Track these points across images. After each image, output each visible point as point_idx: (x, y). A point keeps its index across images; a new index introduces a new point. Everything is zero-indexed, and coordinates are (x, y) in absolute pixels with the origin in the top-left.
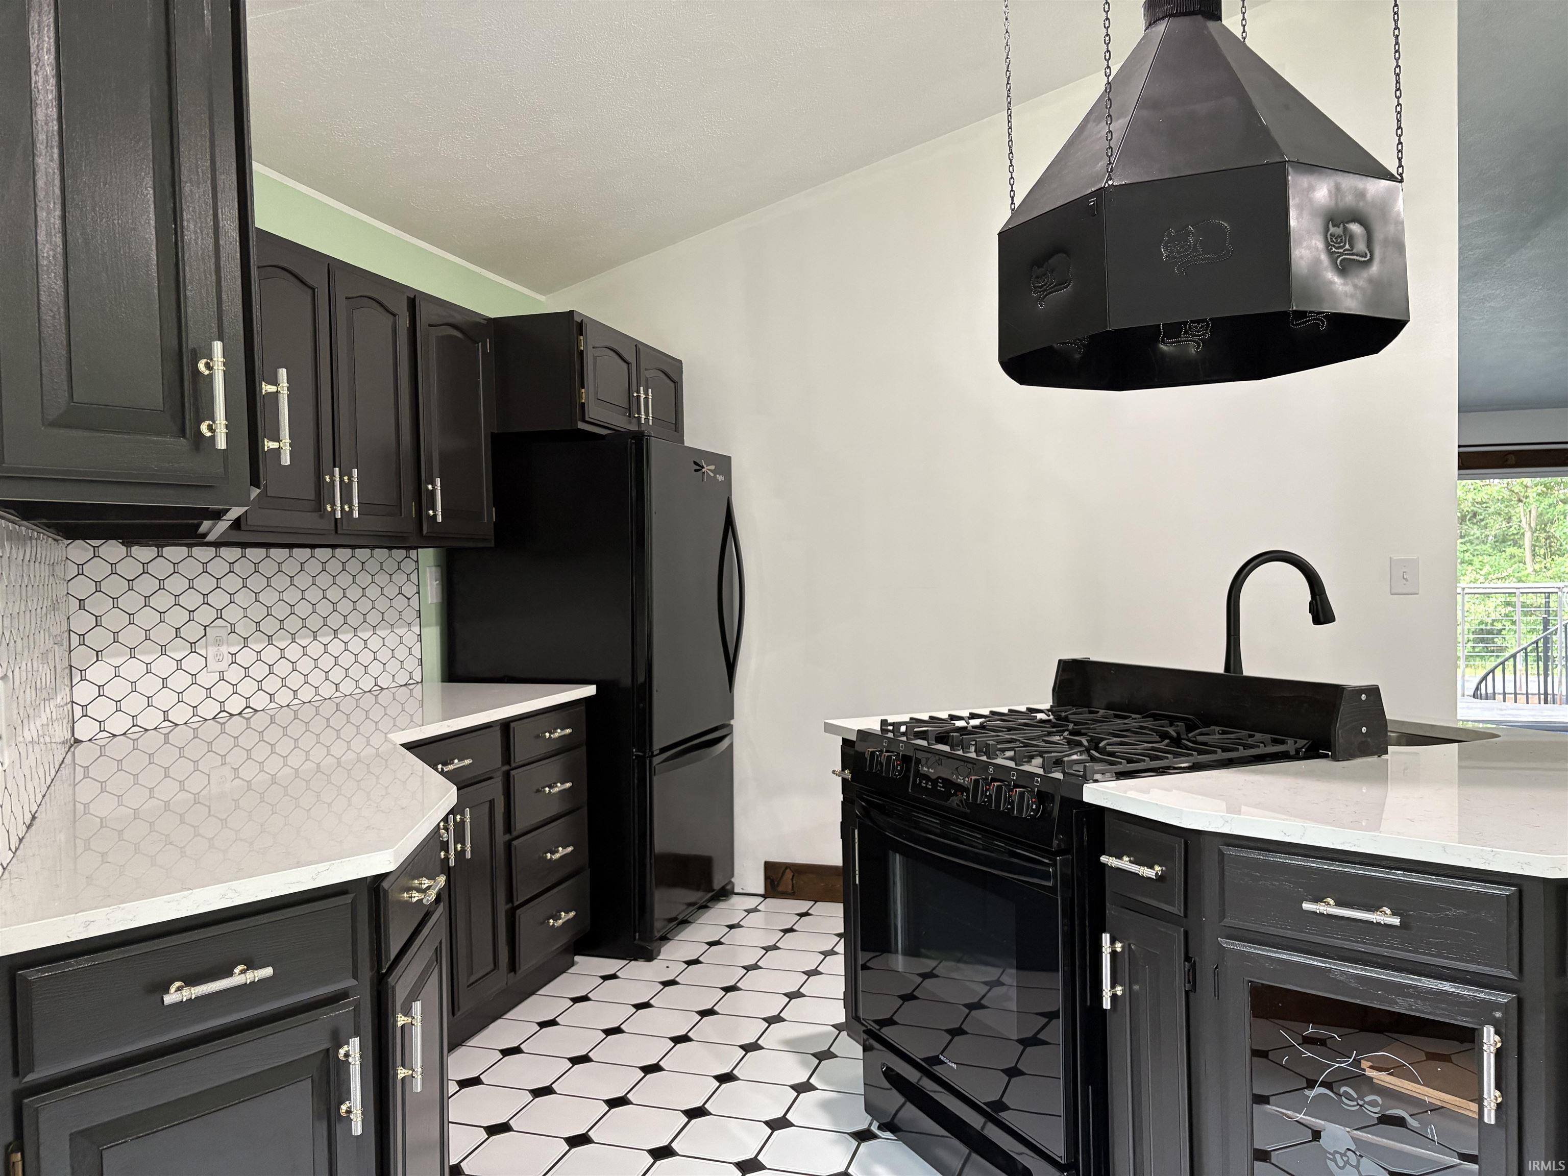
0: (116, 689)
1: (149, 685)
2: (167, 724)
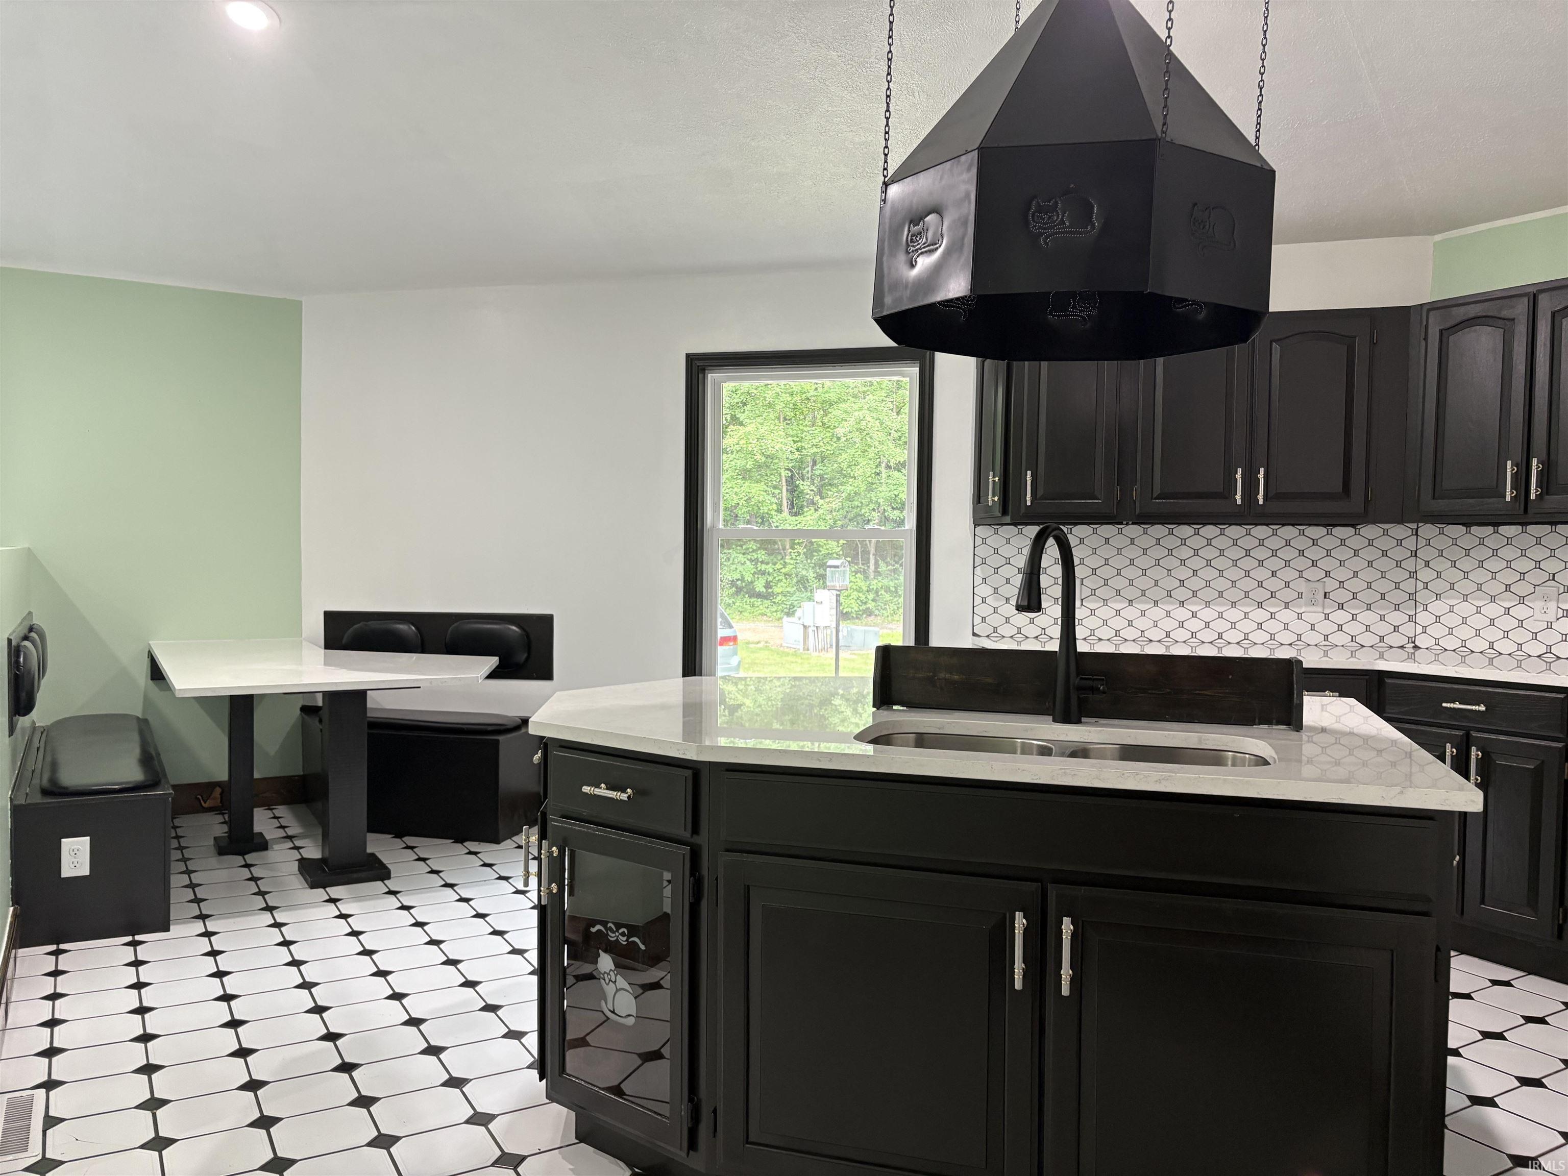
0: (1451, 620)
1: (1478, 621)
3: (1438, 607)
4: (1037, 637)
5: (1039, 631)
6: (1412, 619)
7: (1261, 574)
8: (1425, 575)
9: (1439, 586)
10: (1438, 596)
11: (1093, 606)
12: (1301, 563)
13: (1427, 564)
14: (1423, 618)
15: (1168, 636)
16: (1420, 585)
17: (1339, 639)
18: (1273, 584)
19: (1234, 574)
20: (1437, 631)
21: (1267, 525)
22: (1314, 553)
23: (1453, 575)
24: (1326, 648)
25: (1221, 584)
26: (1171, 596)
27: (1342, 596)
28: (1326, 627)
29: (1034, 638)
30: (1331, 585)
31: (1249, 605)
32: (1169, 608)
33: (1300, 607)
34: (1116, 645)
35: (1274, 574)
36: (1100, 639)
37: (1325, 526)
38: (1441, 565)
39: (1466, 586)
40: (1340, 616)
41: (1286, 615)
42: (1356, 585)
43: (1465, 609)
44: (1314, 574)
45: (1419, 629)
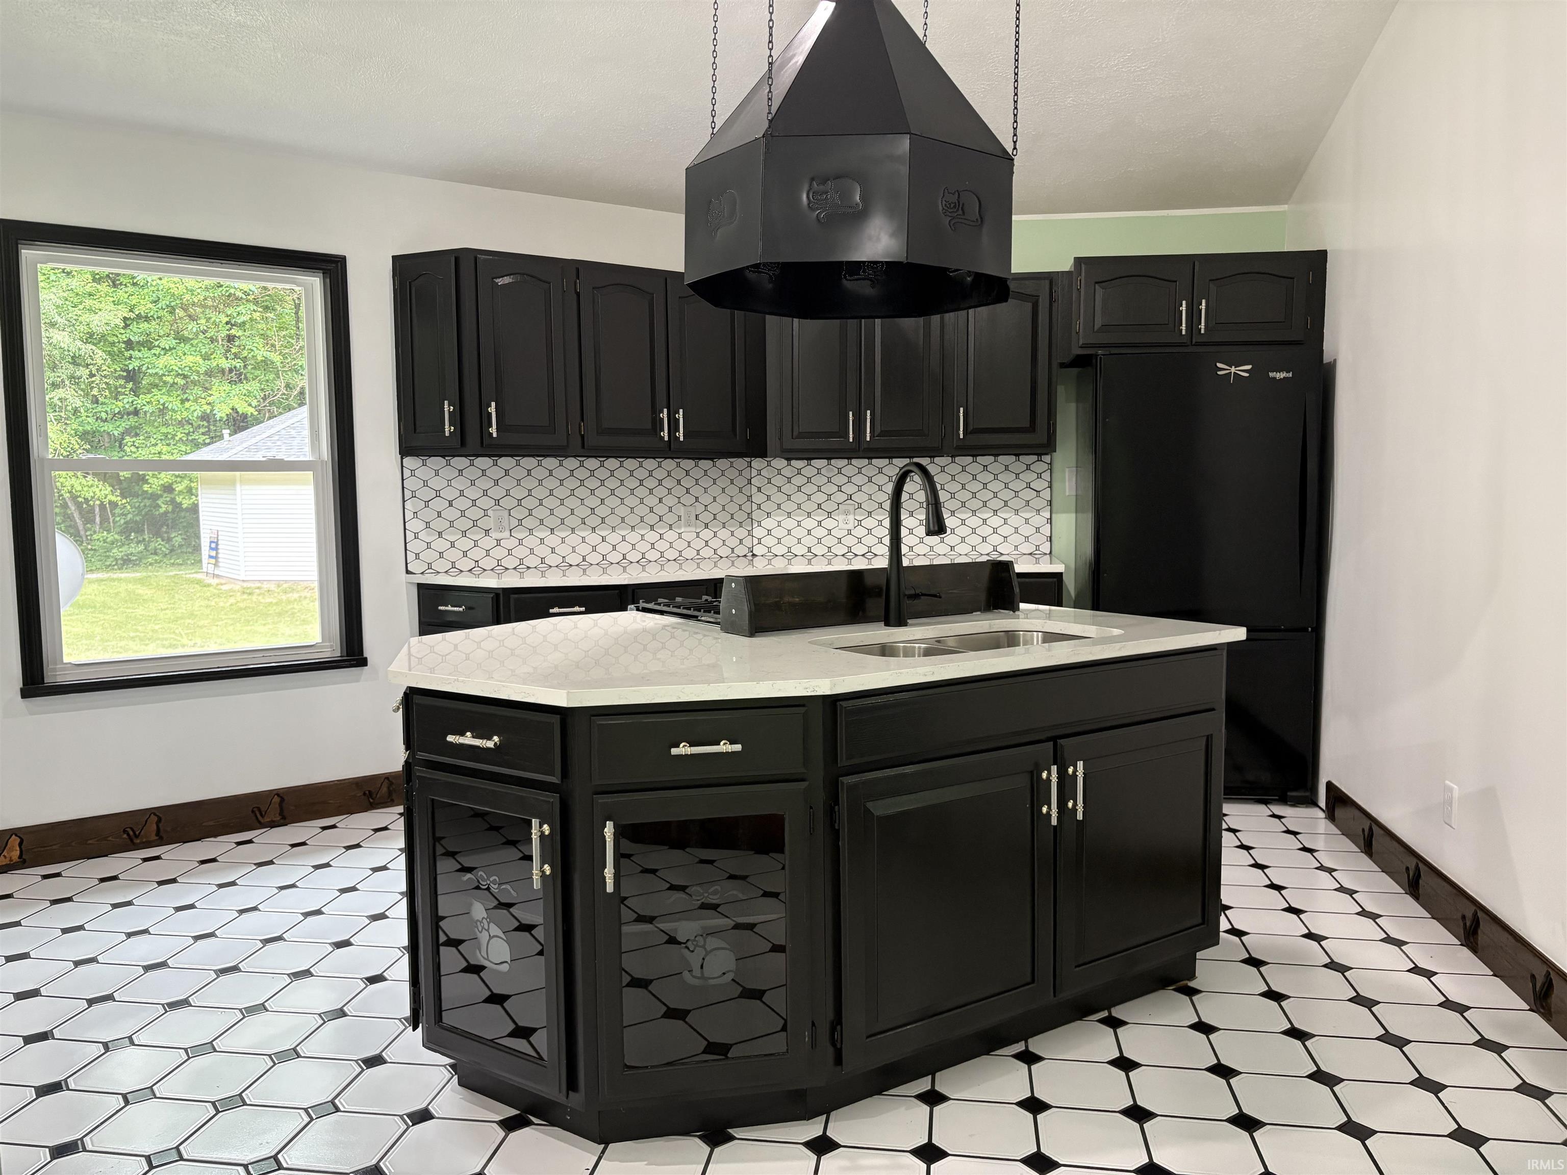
0: (779, 532)
1: (799, 532)
2: (810, 554)
3: (768, 523)
4: (471, 570)
5: (473, 564)
6: (750, 533)
7: (652, 501)
8: (758, 498)
9: (768, 506)
10: (769, 515)
11: (520, 536)
12: (679, 491)
13: (759, 489)
14: (758, 532)
15: (584, 560)
16: (755, 507)
17: (707, 553)
18: (661, 509)
19: (631, 501)
20: (770, 541)
21: (654, 458)
22: (687, 482)
23: (778, 498)
24: (698, 561)
25: (623, 511)
26: (585, 524)
27: (706, 517)
28: (698, 544)
29: (468, 571)
30: (700, 508)
31: (644, 528)
32: (583, 534)
33: (680, 528)
34: (542, 572)
35: (661, 500)
36: (528, 568)
37: (693, 459)
38: (770, 490)
39: (789, 506)
40: (706, 534)
41: (671, 536)
42: (715, 508)
43: (789, 523)
44: (688, 500)
45: (756, 541)
